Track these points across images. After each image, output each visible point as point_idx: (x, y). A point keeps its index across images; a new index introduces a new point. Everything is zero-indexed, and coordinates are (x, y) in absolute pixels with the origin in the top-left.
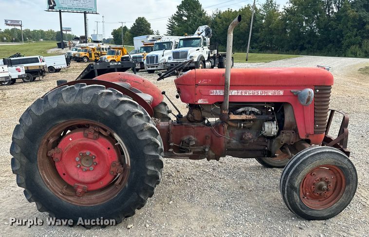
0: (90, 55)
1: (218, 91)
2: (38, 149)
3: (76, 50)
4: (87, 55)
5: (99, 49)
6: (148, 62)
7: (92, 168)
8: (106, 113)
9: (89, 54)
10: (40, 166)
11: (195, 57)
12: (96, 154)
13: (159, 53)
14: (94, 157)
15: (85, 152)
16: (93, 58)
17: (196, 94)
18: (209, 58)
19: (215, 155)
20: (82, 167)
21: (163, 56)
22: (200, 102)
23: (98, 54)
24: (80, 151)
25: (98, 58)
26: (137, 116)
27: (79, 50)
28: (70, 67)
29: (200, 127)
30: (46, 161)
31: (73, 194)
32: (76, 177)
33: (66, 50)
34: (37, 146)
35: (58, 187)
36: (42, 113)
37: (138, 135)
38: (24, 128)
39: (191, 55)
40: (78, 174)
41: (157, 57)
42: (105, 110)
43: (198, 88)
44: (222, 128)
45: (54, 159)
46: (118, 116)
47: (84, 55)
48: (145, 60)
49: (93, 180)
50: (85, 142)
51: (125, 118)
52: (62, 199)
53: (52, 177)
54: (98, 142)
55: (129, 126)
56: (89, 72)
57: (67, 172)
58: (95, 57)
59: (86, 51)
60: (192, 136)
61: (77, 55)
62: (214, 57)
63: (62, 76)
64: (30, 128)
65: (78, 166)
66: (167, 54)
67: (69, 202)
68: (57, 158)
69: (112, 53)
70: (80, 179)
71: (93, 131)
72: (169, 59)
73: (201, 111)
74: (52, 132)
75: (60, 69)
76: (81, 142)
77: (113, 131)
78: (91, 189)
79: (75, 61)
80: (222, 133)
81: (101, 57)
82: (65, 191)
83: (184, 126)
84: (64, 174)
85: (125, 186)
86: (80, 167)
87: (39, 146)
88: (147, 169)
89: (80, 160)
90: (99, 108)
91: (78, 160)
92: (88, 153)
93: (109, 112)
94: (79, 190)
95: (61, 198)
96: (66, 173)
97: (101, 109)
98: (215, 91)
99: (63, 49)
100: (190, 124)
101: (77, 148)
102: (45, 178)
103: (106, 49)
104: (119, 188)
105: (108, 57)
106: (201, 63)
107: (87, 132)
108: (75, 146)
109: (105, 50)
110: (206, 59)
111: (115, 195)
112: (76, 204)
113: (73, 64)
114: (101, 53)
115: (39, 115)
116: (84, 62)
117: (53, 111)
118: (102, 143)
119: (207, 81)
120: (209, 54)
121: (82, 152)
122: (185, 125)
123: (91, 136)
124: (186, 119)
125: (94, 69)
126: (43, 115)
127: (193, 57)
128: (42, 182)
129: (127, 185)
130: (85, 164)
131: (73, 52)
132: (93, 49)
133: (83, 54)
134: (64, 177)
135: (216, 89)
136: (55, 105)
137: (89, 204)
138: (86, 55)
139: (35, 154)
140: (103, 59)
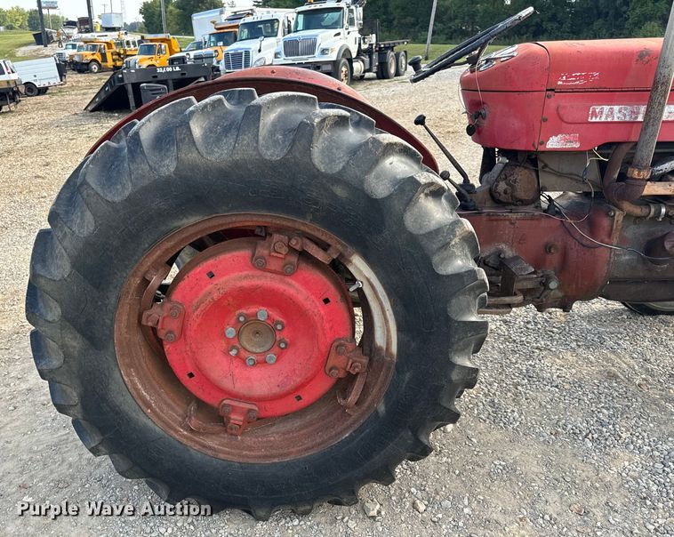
0: (104, 56)
1: (616, 108)
2: (116, 308)
3: (74, 47)
4: (98, 57)
5: (120, 44)
6: (228, 67)
7: (271, 357)
8: (339, 191)
9: (102, 54)
10: (122, 355)
11: (332, 50)
12: (285, 315)
13: (252, 45)
14: (279, 327)
15: (252, 310)
16: (110, 63)
17: (545, 120)
18: (360, 52)
19: (565, 296)
20: (243, 353)
21: (260, 51)
22: (554, 143)
23: (119, 54)
24: (239, 307)
25: (119, 64)
26: (430, 198)
27: (80, 48)
28: (66, 83)
29: (533, 218)
30: (138, 338)
31: (218, 428)
32: (227, 384)
33: (52, 49)
34: (113, 300)
35: (173, 409)
36: (127, 193)
37: (436, 259)
38: (66, 243)
39: (323, 46)
40: (232, 375)
41: (247, 53)
42: (336, 179)
43: (554, 102)
44: (605, 222)
45: (161, 334)
46: (376, 200)
47: (90, 58)
48: (223, 62)
49: (276, 390)
50: (256, 282)
51: (397, 205)
52: (189, 444)
53: (154, 383)
54: (294, 282)
55: (411, 233)
56: (115, 89)
57: (199, 369)
58: (114, 60)
59: (94, 48)
60: (503, 246)
61: (76, 59)
62: (369, 52)
63: (53, 101)
64: (88, 243)
65: (233, 353)
66: (271, 46)
67: (209, 452)
68: (170, 332)
69: (149, 50)
70: (239, 387)
71: (284, 250)
72: (276, 57)
73: (537, 172)
74: (158, 253)
75: (46, 89)
76: (245, 283)
77: (350, 249)
78: (269, 413)
79: (74, 70)
80: (604, 236)
81: (128, 59)
82: (194, 423)
83: (484, 218)
84: (191, 375)
85: (376, 412)
86: (237, 356)
87: (119, 299)
88: (453, 365)
89: (239, 334)
90: (316, 175)
91: (230, 336)
92: (263, 314)
93: (347, 184)
94: (236, 418)
95: (184, 441)
96: (196, 373)
97: (324, 175)
98: (606, 108)
99: (46, 46)
100: (503, 213)
101: (230, 299)
102: (137, 390)
103: (134, 43)
104: (355, 415)
105: (141, 60)
106: (344, 64)
107: (262, 251)
108: (225, 296)
109: (132, 46)
110: (354, 55)
111: (341, 433)
112: (230, 458)
113: (72, 77)
114: (125, 51)
115: (117, 199)
116: (91, 72)
117: (162, 187)
118: (306, 283)
119: (586, 77)
120: (360, 44)
121: (244, 311)
122: (488, 214)
123: (274, 265)
124: (487, 196)
125: (126, 82)
126: (128, 199)
127: (327, 50)
128: (130, 400)
129: (382, 408)
130: (254, 346)
131: (69, 53)
132: (109, 45)
133: (88, 55)
134: (191, 385)
135: (610, 102)
136: (168, 167)
137: (265, 457)
138: (95, 57)
139: (108, 321)
140: (132, 64)
